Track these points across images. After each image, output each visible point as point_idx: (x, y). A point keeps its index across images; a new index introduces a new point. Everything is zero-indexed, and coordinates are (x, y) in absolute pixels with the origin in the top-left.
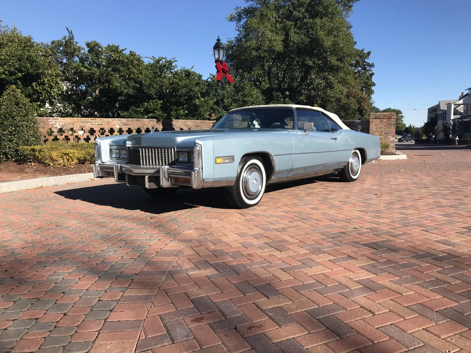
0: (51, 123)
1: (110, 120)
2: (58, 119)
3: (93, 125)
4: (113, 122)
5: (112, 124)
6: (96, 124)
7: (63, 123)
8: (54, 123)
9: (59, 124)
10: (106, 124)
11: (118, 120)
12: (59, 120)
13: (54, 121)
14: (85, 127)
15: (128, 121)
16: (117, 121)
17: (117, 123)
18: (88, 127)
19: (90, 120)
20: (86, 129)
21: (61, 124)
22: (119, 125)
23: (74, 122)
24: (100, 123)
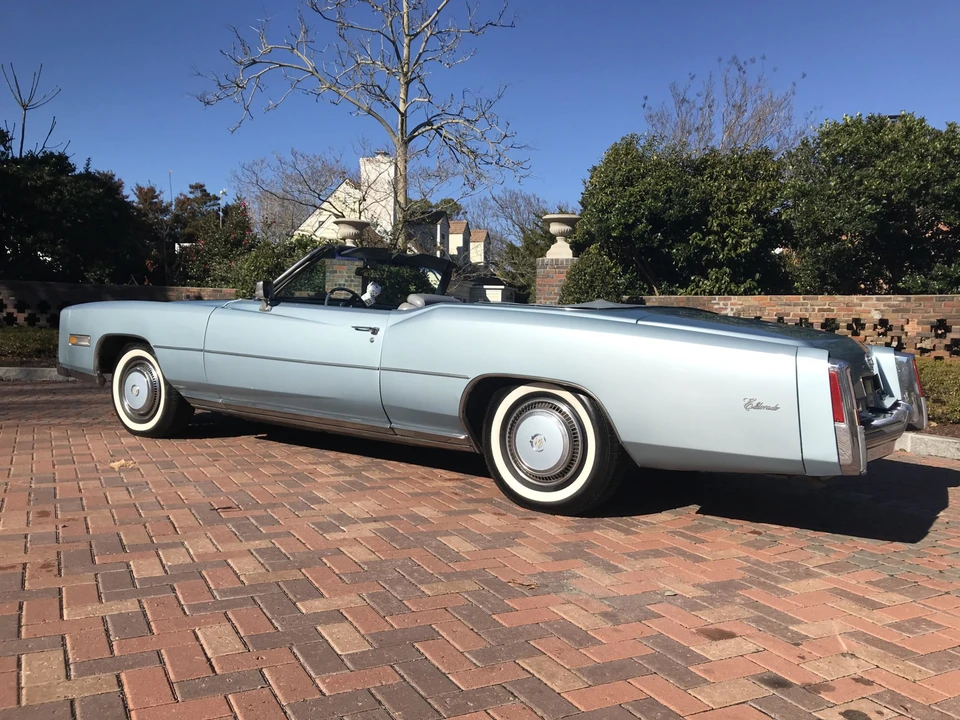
0: (716, 307)
1: (855, 298)
2: (730, 299)
3: (806, 310)
4: (863, 303)
5: (858, 308)
6: (817, 308)
7: (740, 307)
8: (721, 306)
9: (732, 309)
10: (840, 310)
11: (878, 300)
12: (733, 301)
13: (721, 303)
14: (788, 315)
15: (909, 300)
16: (874, 302)
17: (874, 306)
18: (795, 315)
19: (802, 301)
20: (790, 320)
21: (735, 308)
22: (881, 311)
23: (764, 304)
24: (827, 307)
